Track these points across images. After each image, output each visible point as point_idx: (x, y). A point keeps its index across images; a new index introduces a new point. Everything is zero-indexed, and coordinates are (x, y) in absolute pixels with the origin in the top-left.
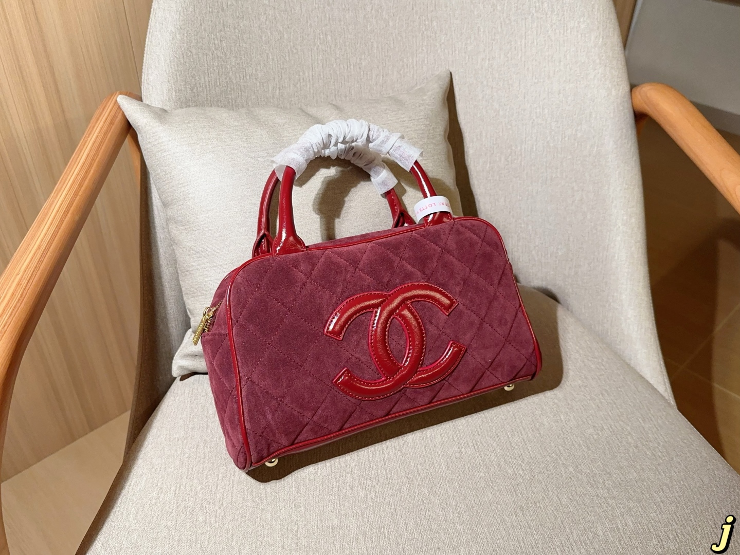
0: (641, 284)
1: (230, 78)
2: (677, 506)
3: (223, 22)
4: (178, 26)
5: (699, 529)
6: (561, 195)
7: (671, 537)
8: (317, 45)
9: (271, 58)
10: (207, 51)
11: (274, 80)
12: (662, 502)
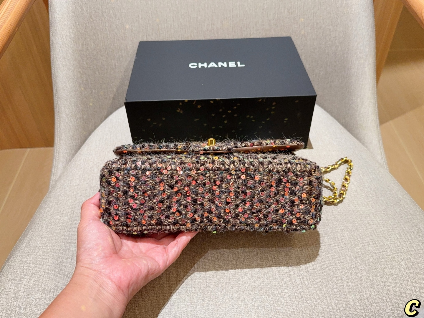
0: (370, 92)
2: (377, 226)
5: (389, 239)
6: (323, 35)
7: (371, 243)
12: (368, 223)
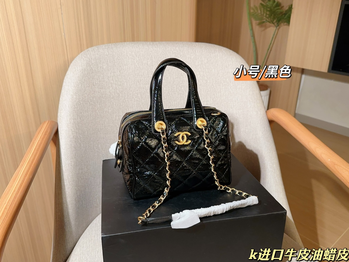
1: (97, 113)
3: (94, 90)
4: (74, 92)
8: (134, 98)
9: (114, 104)
10: (87, 102)
11: (116, 113)
